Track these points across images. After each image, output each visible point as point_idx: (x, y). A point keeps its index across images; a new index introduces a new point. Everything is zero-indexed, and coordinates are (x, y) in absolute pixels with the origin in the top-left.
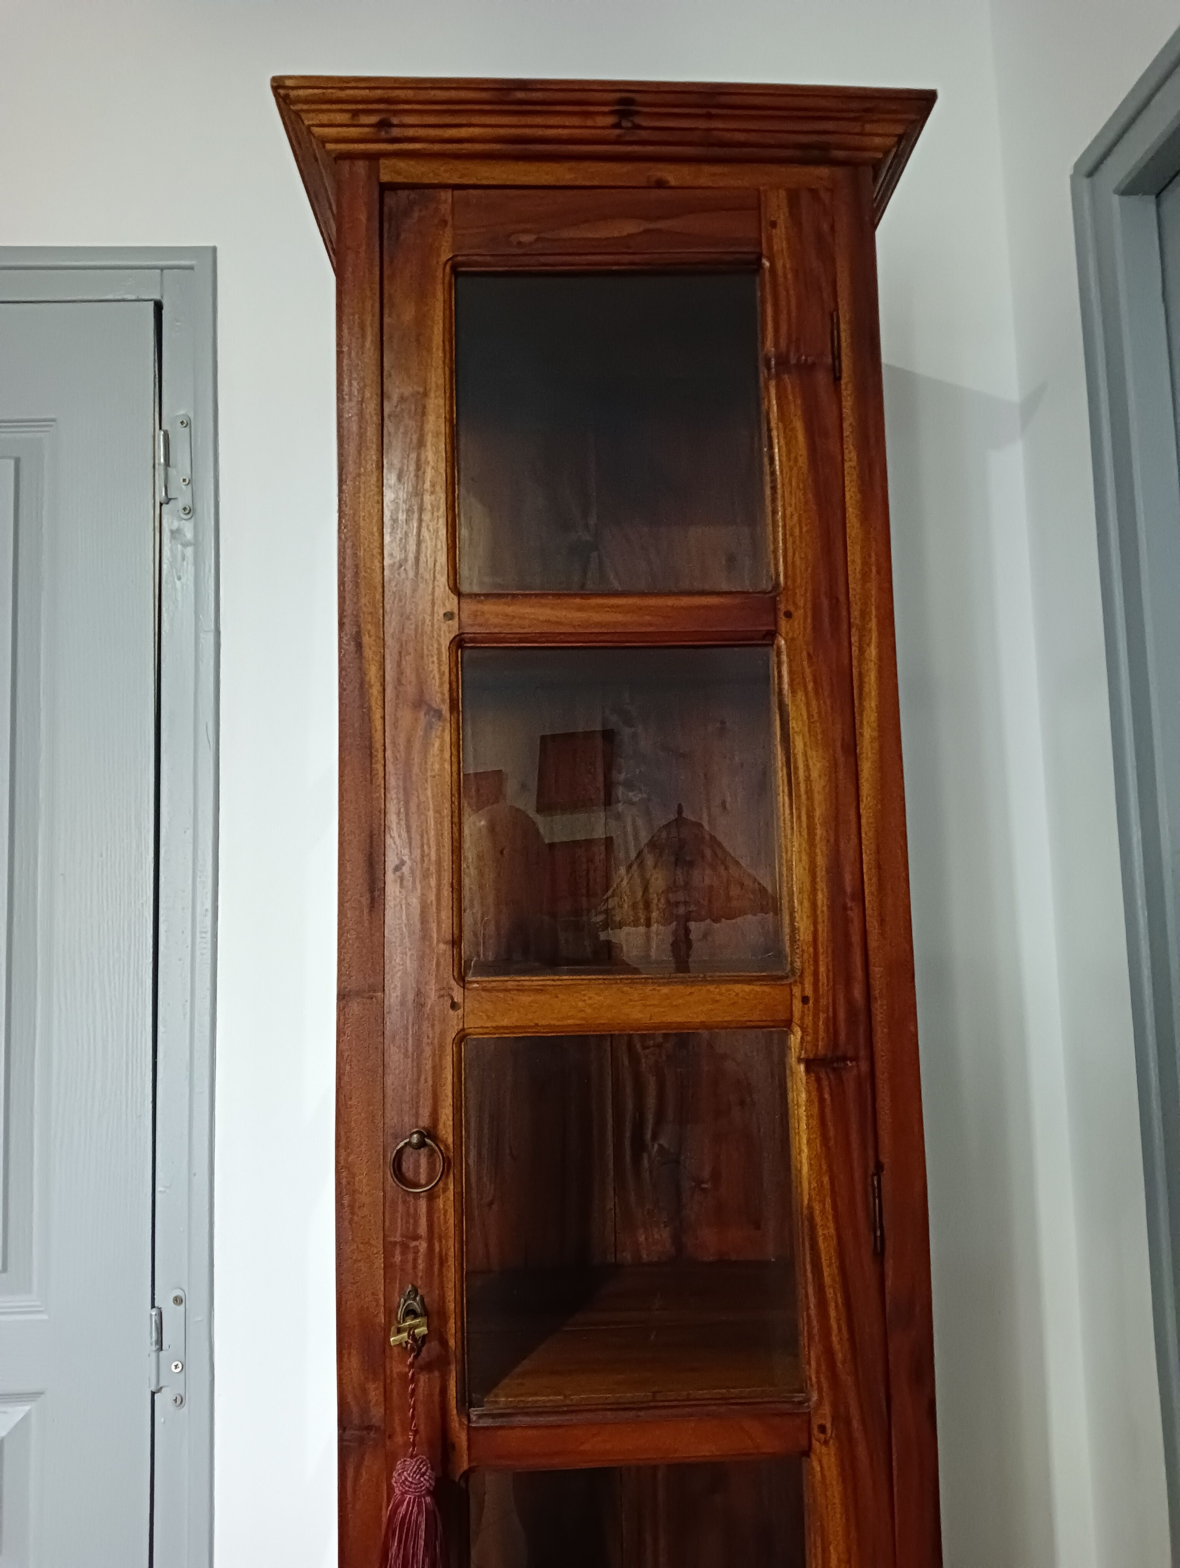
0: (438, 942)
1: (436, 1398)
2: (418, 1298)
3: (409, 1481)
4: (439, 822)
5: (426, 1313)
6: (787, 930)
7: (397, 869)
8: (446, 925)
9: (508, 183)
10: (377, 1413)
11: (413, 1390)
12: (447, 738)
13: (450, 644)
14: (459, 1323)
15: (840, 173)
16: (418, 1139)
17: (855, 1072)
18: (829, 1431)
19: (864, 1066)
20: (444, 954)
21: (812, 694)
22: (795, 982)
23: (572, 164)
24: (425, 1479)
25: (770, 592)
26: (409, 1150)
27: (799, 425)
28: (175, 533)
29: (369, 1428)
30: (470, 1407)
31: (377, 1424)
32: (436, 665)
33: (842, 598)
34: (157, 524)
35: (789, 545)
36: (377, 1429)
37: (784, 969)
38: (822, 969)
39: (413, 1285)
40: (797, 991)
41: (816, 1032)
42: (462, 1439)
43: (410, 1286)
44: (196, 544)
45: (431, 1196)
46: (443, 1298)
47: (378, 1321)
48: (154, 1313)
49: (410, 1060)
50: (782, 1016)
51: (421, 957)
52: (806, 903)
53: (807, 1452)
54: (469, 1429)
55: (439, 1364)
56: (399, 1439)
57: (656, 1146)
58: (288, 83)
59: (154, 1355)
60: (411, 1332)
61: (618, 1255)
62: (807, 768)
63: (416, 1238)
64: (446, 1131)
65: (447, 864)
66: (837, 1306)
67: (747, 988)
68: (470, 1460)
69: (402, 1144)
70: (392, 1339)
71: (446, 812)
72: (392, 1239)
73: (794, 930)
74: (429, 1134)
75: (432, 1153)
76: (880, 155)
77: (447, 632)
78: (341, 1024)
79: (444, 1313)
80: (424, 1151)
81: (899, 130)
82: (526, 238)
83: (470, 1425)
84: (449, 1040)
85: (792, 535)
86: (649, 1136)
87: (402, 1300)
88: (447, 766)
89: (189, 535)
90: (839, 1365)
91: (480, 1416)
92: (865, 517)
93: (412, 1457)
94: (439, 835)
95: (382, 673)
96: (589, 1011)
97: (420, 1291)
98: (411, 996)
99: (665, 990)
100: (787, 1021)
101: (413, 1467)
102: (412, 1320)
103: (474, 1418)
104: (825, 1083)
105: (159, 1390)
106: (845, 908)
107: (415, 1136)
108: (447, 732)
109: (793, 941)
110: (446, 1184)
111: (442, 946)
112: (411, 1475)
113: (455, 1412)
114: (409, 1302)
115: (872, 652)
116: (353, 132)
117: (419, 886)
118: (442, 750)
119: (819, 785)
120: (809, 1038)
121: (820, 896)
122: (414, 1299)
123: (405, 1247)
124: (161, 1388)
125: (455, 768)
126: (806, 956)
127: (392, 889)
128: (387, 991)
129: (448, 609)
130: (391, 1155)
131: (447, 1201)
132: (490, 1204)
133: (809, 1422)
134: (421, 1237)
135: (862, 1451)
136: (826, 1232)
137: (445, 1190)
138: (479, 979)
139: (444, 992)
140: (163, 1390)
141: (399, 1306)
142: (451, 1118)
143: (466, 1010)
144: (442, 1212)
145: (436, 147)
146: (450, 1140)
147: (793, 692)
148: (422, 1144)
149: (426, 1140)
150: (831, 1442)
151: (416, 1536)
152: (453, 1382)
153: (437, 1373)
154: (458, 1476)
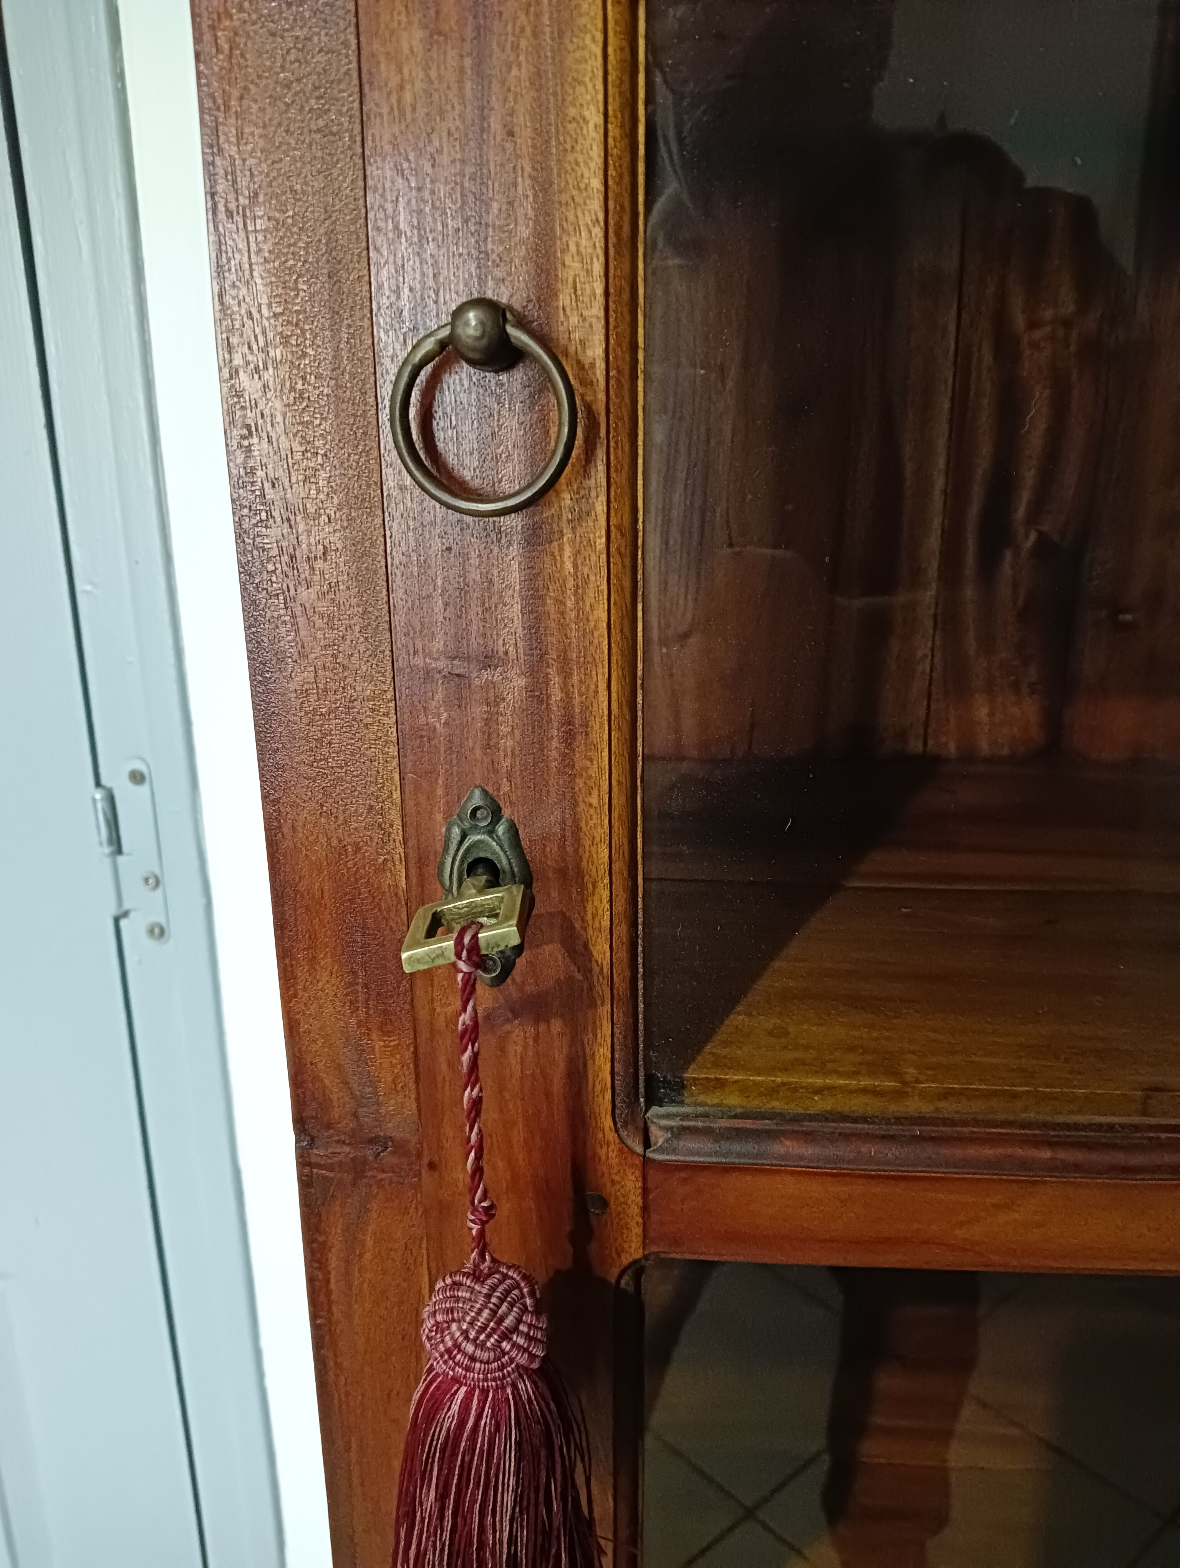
1: (558, 1086)
2: (501, 829)
3: (465, 1354)
5: (523, 872)
10: (397, 1109)
11: (477, 1104)
14: (622, 900)
16: (482, 323)
24: (515, 1345)
29: (377, 1142)
30: (649, 1104)
31: (398, 1135)
36: (400, 1148)
39: (485, 792)
42: (627, 1191)
43: (477, 792)
46: (573, 831)
47: (388, 881)
54: (647, 1167)
55: (564, 1003)
56: (458, 1175)
57: (1033, 536)
60: (467, 940)
61: (930, 743)
63: (493, 660)
64: (582, 310)
68: (646, 1239)
70: (404, 956)
79: (580, 873)
83: (650, 1154)
86: (1021, 512)
87: (456, 831)
91: (677, 1133)
93: (477, 1276)
97: (506, 812)
101: (479, 1312)
102: (481, 892)
103: (658, 1136)
105: (126, 914)
110: (582, 496)
112: (472, 1334)
113: (608, 1122)
114: (473, 838)
122: (491, 832)
123: (459, 685)
124: (127, 912)
134: (504, 660)
137: (579, 515)
140: (132, 915)
141: (446, 849)
142: (598, 268)
144: (571, 583)
146: (595, 352)
149: (510, 330)
151: (490, 1485)
152: (603, 1052)
153: (556, 1025)
154: (615, 1272)
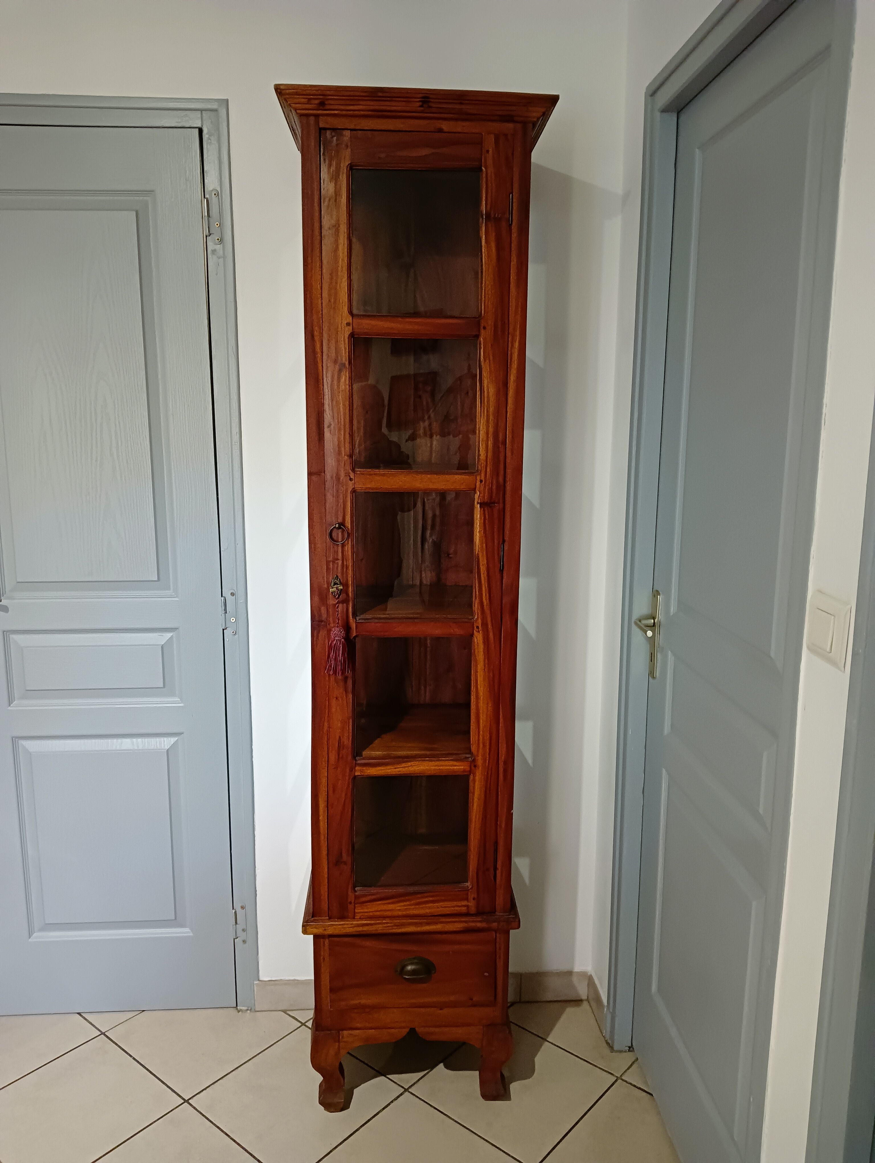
0: (344, 456)
1: (345, 612)
2: (338, 580)
4: (344, 409)
5: (341, 584)
6: (477, 454)
7: (329, 427)
8: (348, 449)
9: (374, 129)
10: (324, 616)
11: (337, 610)
12: (348, 375)
13: (349, 336)
14: (353, 588)
15: (519, 126)
17: (498, 508)
18: (480, 628)
19: (501, 505)
20: (347, 460)
21: (492, 362)
22: (478, 474)
23: (403, 120)
24: (342, 634)
25: (477, 318)
26: (335, 529)
27: (493, 245)
28: (214, 251)
29: (322, 621)
30: (356, 616)
31: (324, 620)
32: (343, 345)
33: (506, 321)
34: (205, 247)
35: (487, 298)
36: (324, 622)
37: (475, 470)
38: (488, 470)
40: (478, 478)
41: (484, 493)
42: (353, 626)
43: (336, 575)
44: (224, 257)
45: (343, 545)
46: (347, 580)
47: (324, 586)
48: (223, 599)
49: (335, 498)
50: (473, 487)
51: (338, 461)
52: (484, 445)
53: (472, 635)
54: (356, 622)
55: (346, 601)
56: (332, 625)
57: (431, 540)
58: (281, 87)
59: (223, 615)
61: (414, 582)
62: (488, 392)
63: (338, 559)
64: (348, 524)
65: (347, 426)
66: (485, 587)
67: (460, 476)
68: (356, 633)
69: (332, 527)
70: (330, 590)
71: (347, 405)
72: (330, 560)
73: (479, 455)
74: (342, 525)
75: (343, 531)
76: (535, 120)
77: (348, 331)
78: (309, 484)
79: (348, 584)
80: (340, 530)
81: (543, 110)
82: (382, 155)
84: (349, 492)
85: (488, 294)
86: (428, 535)
87: (333, 579)
88: (348, 387)
89: (221, 253)
90: (485, 606)
91: (360, 619)
92: (518, 286)
93: (337, 627)
94: (345, 414)
95: (322, 347)
96: (400, 483)
97: (339, 577)
98: (335, 475)
99: (429, 476)
100: (474, 488)
101: (337, 632)
103: (358, 619)
104: (486, 512)
105: (226, 629)
106: (499, 447)
107: (337, 525)
108: (348, 373)
109: (479, 458)
110: (348, 542)
111: (346, 457)
113: (351, 617)
114: (335, 581)
115: (517, 344)
116: (307, 106)
117: (337, 434)
118: (345, 380)
119: (492, 399)
120: (482, 495)
121: (490, 442)
122: (337, 580)
123: (333, 562)
124: (227, 628)
125: (350, 388)
126: (483, 465)
127: (327, 435)
128: (326, 473)
129: (348, 321)
130: (328, 532)
131: (348, 548)
132: (362, 560)
133: (473, 625)
135: (491, 635)
136: (483, 561)
137: (348, 543)
138: (360, 470)
139: (347, 475)
140: (228, 628)
141: (332, 581)
142: (350, 520)
143: (355, 481)
144: (347, 551)
145: (344, 112)
146: (350, 527)
147: (485, 361)
148: (339, 528)
149: (341, 527)
150: (481, 632)
151: (339, 650)
152: (351, 607)
153: (345, 604)
154: (352, 638)
